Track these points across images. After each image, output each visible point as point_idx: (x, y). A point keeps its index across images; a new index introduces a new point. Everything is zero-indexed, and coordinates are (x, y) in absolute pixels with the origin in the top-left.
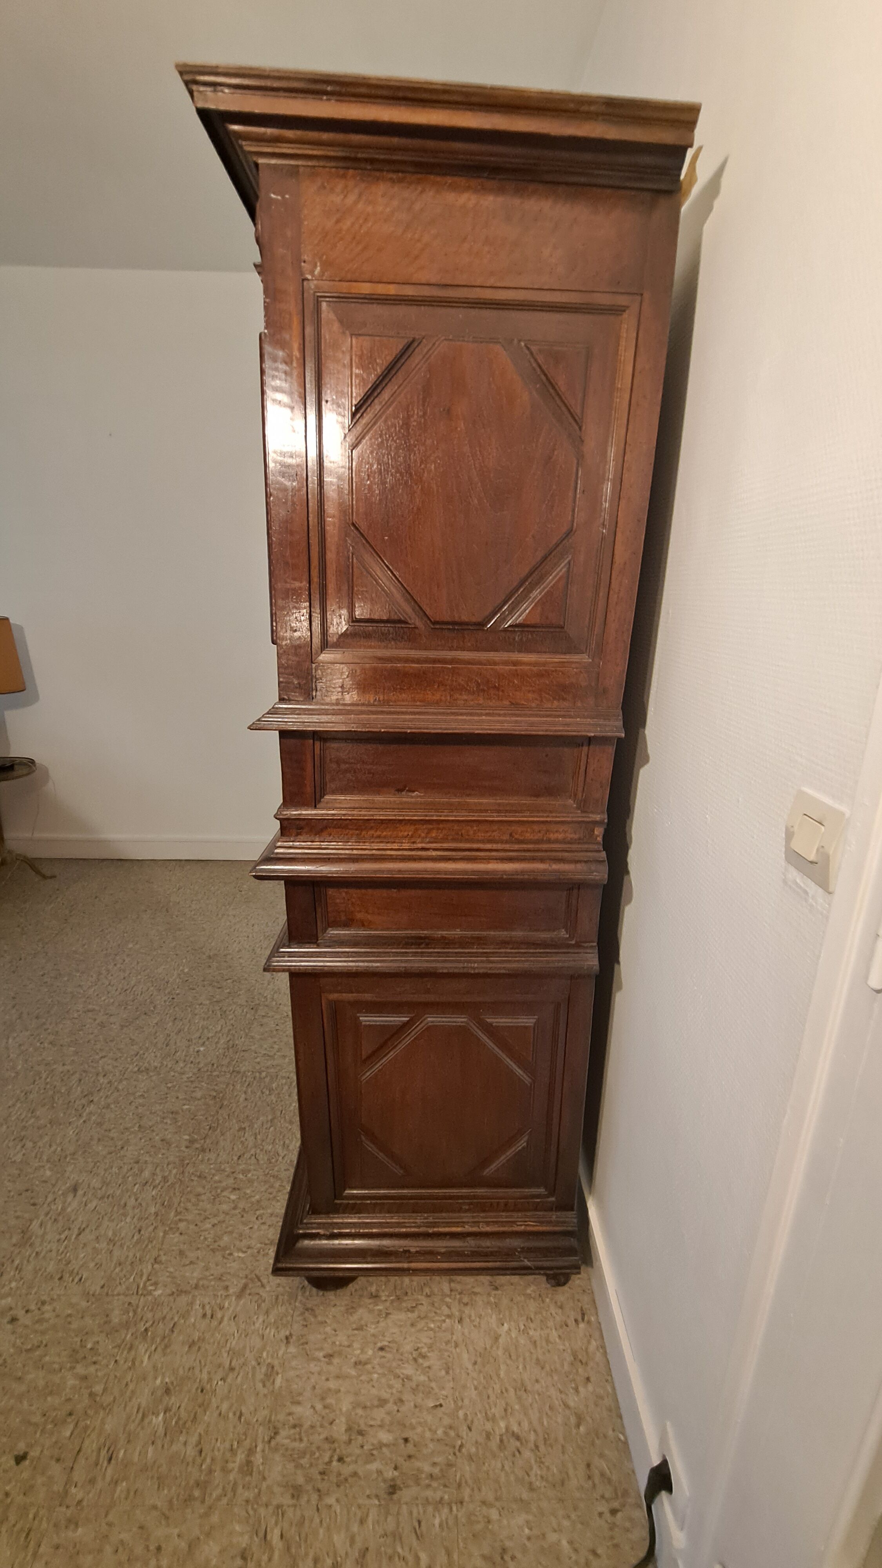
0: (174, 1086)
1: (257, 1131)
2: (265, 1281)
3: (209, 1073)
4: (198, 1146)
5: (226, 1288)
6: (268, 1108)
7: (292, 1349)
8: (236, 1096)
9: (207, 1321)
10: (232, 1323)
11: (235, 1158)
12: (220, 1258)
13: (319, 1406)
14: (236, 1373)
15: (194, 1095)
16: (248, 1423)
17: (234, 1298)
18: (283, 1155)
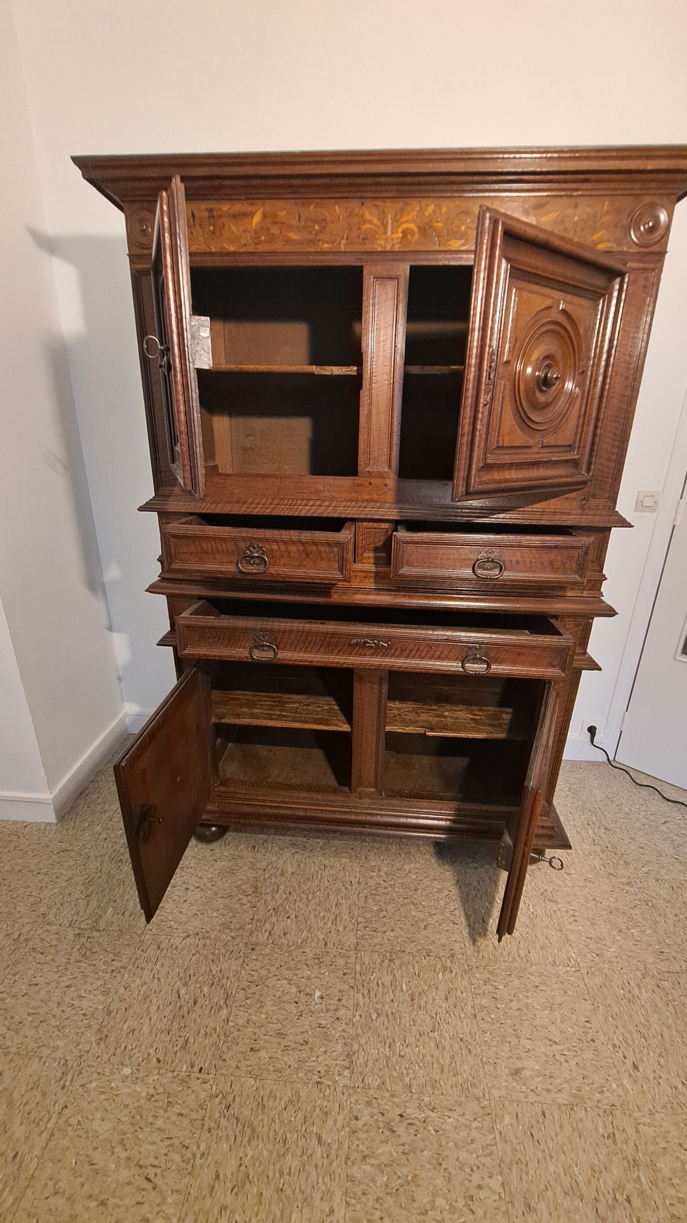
0: (376, 1010)
1: (427, 914)
2: (543, 890)
3: (358, 975)
4: (449, 961)
5: (555, 911)
6: (402, 909)
7: (573, 871)
8: (389, 940)
9: (577, 918)
10: (573, 904)
11: (456, 926)
12: (538, 920)
13: (592, 857)
14: (596, 897)
15: (387, 982)
16: (613, 887)
17: (559, 906)
18: (448, 892)
